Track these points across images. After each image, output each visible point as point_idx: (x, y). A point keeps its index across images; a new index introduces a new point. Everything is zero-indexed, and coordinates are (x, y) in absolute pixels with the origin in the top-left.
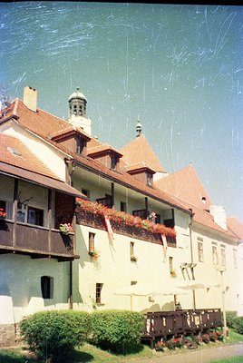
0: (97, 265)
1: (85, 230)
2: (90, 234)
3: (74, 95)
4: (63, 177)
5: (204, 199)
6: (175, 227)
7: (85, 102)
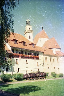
0: (18, 65)
1: (15, 59)
2: (16, 59)
4: (10, 50)
5: (56, 45)
6: (39, 55)
7: (30, 22)
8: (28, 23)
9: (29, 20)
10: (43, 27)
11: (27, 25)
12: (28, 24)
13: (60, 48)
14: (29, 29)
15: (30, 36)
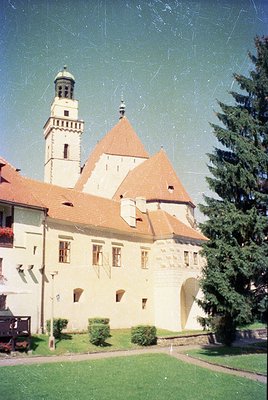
3: (60, 75)
5: (171, 187)
7: (73, 82)
8: (60, 88)
9: (67, 74)
10: (122, 105)
11: (57, 98)
12: (63, 90)
13: (187, 203)
14: (66, 113)
15: (66, 146)
